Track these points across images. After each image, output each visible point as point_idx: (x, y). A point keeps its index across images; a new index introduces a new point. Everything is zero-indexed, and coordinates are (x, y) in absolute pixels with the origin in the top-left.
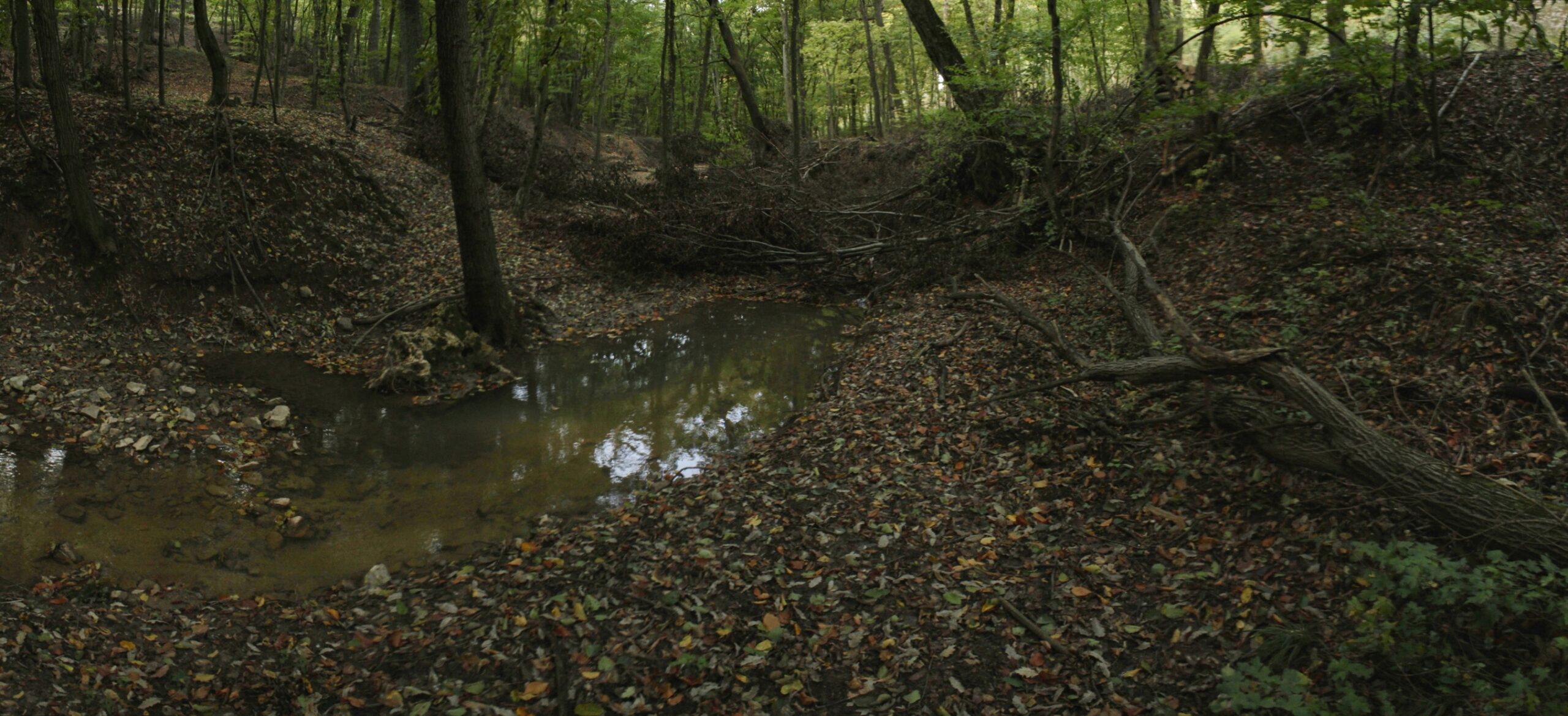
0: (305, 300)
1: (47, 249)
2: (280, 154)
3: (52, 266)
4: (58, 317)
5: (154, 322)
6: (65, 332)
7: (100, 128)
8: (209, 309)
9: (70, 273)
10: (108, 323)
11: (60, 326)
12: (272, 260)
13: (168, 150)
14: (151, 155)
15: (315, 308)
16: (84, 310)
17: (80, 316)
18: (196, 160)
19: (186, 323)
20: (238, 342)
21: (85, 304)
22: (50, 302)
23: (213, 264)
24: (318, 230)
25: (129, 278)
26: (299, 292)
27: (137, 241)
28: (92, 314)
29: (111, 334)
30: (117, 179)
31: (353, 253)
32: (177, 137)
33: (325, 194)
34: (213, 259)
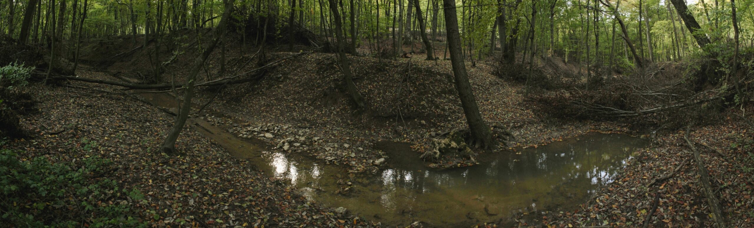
0: (423, 125)
1: (344, 104)
2: (426, 75)
3: (344, 109)
4: (341, 124)
5: (370, 129)
6: (342, 128)
7: (369, 68)
8: (389, 127)
9: (349, 112)
10: (356, 127)
11: (341, 127)
12: (412, 111)
13: (389, 75)
14: (383, 77)
15: (425, 128)
16: (350, 123)
17: (348, 124)
18: (397, 78)
19: (380, 131)
20: (394, 138)
21: (351, 121)
22: (341, 120)
23: (392, 112)
24: (432, 101)
25: (366, 114)
26: (420, 123)
27: (370, 103)
28: (352, 124)
29: (356, 131)
30: (370, 84)
31: (444, 110)
32: (394, 71)
33: (438, 89)
34: (392, 110)
